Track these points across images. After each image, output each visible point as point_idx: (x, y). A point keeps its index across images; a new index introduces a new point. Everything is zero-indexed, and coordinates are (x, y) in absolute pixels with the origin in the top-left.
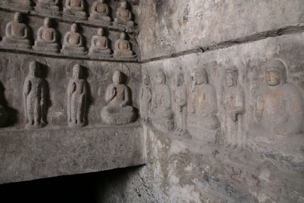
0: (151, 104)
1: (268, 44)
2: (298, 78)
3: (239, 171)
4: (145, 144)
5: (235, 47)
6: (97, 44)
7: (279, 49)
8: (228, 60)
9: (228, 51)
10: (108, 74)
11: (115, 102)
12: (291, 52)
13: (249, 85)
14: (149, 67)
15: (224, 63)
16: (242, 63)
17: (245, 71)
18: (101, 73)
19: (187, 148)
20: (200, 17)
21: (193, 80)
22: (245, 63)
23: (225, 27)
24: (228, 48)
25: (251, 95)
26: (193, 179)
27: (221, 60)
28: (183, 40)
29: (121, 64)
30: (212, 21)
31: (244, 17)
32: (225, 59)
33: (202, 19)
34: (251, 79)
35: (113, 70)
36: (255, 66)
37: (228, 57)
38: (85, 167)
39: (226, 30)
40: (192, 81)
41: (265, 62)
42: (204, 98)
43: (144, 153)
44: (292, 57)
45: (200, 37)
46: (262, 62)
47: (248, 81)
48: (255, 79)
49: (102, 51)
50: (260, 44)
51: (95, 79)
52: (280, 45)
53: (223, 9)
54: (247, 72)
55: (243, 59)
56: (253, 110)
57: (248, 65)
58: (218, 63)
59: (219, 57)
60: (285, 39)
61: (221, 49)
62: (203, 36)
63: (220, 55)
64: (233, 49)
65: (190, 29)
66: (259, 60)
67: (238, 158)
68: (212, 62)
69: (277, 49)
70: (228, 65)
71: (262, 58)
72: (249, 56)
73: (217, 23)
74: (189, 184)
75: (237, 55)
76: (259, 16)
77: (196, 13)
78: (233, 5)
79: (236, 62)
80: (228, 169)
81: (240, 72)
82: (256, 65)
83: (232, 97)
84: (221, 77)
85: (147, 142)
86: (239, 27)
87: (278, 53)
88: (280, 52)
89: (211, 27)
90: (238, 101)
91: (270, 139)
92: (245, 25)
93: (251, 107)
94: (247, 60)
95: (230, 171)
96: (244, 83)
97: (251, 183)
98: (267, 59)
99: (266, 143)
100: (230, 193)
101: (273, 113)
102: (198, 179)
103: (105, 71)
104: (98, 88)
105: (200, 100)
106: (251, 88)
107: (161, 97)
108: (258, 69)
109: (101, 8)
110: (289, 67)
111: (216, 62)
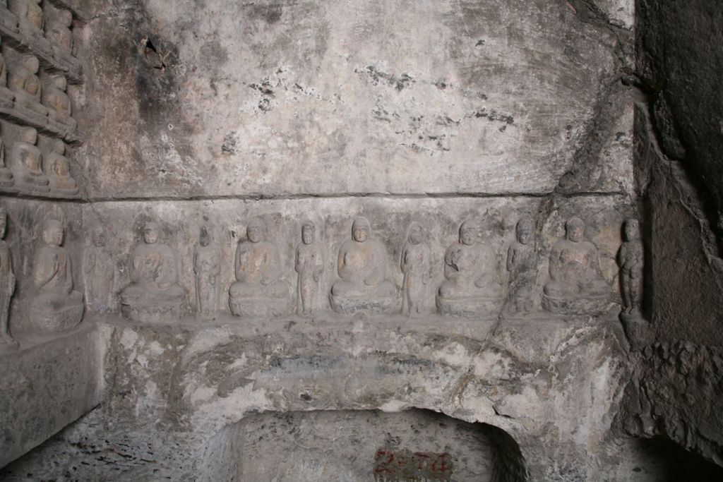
0: (113, 282)
1: (351, 203)
2: (379, 235)
3: (327, 335)
4: (102, 363)
5: (310, 200)
6: (27, 162)
7: (362, 208)
8: (299, 213)
9: (299, 203)
10: (37, 226)
11: (56, 286)
12: (373, 213)
13: (329, 241)
14: (105, 212)
15: (293, 217)
16: (320, 219)
17: (324, 227)
18: (27, 224)
19: (232, 334)
20: (261, 156)
21: (233, 236)
22: (323, 218)
23: (303, 177)
24: (301, 200)
25: (331, 251)
26: (249, 374)
27: (288, 213)
28: (224, 179)
29: (55, 205)
30: (283, 166)
31: (331, 172)
32: (294, 212)
33: (264, 159)
34: (331, 236)
35: (45, 217)
36: (336, 222)
37: (300, 210)
38: (24, 441)
39: (306, 182)
40: (232, 238)
41: (348, 219)
42: (265, 260)
43: (99, 382)
44: (374, 217)
45: (260, 182)
46: (345, 219)
47: (327, 237)
48: (336, 235)
49: (36, 178)
50: (342, 201)
51: (18, 240)
52: (363, 205)
53: (301, 157)
54: (326, 227)
55: (320, 214)
56: (334, 267)
57: (327, 221)
58: (284, 215)
59: (284, 208)
60: (368, 201)
61: (289, 200)
62: (267, 182)
63: (287, 207)
64: (308, 202)
65: (240, 167)
66: (341, 217)
67: (324, 321)
68: (272, 214)
69: (360, 208)
70: (299, 219)
71: (344, 215)
72: (328, 212)
73: (291, 170)
74: (241, 386)
75: (313, 208)
76: (349, 177)
77: (252, 148)
78: (316, 157)
79: (311, 216)
80: (311, 338)
81: (317, 228)
82: (338, 221)
83: (313, 256)
84: (288, 233)
85: (108, 357)
86: (325, 183)
87: (361, 212)
88: (364, 211)
89: (281, 173)
90: (319, 259)
91: (361, 291)
92: (332, 182)
93: (332, 264)
94: (327, 215)
95: (315, 338)
96: (322, 239)
97: (344, 340)
98: (350, 217)
99: (356, 296)
100: (317, 364)
101: (363, 266)
102: (260, 371)
103: (35, 220)
104: (23, 259)
105: (258, 263)
106: (331, 245)
107: (159, 265)
108: (340, 225)
109: (32, 84)
110: (371, 225)
111: (279, 215)
